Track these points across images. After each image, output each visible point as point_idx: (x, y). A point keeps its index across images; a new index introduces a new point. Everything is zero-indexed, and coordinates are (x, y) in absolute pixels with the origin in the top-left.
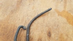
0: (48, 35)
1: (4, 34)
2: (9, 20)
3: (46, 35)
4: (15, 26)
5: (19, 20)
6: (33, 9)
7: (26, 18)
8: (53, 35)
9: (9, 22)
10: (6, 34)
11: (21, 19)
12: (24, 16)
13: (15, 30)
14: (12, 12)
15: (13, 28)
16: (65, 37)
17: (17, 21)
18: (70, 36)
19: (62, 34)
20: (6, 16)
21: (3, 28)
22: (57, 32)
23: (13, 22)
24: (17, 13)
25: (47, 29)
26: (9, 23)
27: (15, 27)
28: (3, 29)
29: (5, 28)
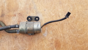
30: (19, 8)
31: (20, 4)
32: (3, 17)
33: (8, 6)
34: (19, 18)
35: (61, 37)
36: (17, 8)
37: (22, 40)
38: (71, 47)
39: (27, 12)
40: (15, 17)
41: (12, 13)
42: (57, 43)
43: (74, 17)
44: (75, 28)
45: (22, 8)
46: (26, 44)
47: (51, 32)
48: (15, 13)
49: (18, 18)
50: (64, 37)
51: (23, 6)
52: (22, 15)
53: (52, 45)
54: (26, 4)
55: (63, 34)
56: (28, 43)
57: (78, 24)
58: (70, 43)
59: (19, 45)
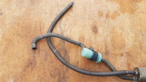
0: (93, 31)
1: (27, 36)
2: (29, 15)
3: (91, 31)
4: (41, 23)
5: (46, 13)
7: (56, 9)
8: (100, 30)
9: (30, 17)
10: (30, 35)
11: (48, 12)
12: (52, 8)
13: (42, 28)
14: (32, 2)
15: (39, 27)
16: (119, 31)
17: (42, 16)
18: (126, 29)
19: (114, 28)
20: (24, 10)
21: (23, 27)
22: (107, 25)
23: (37, 17)
24: (40, 4)
25: (92, 23)
26: (31, 19)
27: (42, 25)
28: (24, 30)
29: (26, 27)
30: (127, 45)
31: (127, 40)
32: (108, 55)
33: (112, 41)
34: (128, 59)
36: (123, 46)
39: (137, 52)
40: (123, 58)
41: (118, 52)
45: (129, 46)
48: (121, 51)
49: (126, 59)
51: (131, 43)
52: (130, 55)
54: (135, 41)
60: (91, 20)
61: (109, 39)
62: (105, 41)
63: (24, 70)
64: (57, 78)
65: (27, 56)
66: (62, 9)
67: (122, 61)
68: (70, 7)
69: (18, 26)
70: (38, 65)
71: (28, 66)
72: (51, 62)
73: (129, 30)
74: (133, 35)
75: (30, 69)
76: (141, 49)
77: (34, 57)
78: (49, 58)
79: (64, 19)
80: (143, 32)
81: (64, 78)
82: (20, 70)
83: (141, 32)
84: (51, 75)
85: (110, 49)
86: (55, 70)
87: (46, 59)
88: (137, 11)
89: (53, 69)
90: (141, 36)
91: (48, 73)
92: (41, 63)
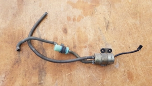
0: (64, 32)
1: (12, 42)
2: (13, 25)
3: (62, 33)
4: (23, 31)
5: (26, 22)
6: (40, 7)
7: (34, 19)
8: (69, 31)
9: (14, 27)
10: (15, 41)
11: (28, 21)
12: (31, 18)
14: (15, 15)
16: (83, 30)
17: (24, 25)
18: (88, 28)
19: (79, 28)
20: (8, 22)
21: (9, 36)
22: (74, 27)
23: (19, 27)
24: (21, 16)
25: (63, 26)
26: (14, 29)
29: (11, 35)
30: (89, 39)
33: (78, 37)
35: (133, 69)
36: (86, 40)
37: (96, 71)
38: (144, 79)
39: (97, 43)
40: (86, 49)
41: (82, 45)
42: (129, 75)
43: (146, 49)
44: (147, 60)
45: (91, 40)
46: (99, 74)
47: (123, 64)
48: (85, 44)
49: (89, 50)
50: (136, 69)
51: (92, 38)
52: (92, 47)
53: (124, 76)
54: (95, 36)
55: (135, 66)
56: (101, 73)
57: (150, 56)
58: (143, 75)
59: (93, 74)
60: (62, 24)
61: (76, 36)
62: (73, 38)
63: (13, 67)
64: (38, 69)
65: (14, 57)
66: (39, 18)
67: (86, 51)
68: (45, 16)
69: (5, 35)
70: (22, 62)
71: (15, 64)
72: (33, 59)
73: (90, 28)
74: (93, 31)
75: (17, 65)
76: (99, 40)
77: (19, 57)
78: (31, 56)
79: (41, 25)
80: (101, 29)
81: (43, 68)
82: (9, 67)
83: (99, 29)
84: (34, 68)
85: (77, 43)
86: (36, 64)
87: (29, 57)
88: (96, 14)
89: (34, 64)
90: (99, 32)
91: (31, 67)
92: (25, 60)
